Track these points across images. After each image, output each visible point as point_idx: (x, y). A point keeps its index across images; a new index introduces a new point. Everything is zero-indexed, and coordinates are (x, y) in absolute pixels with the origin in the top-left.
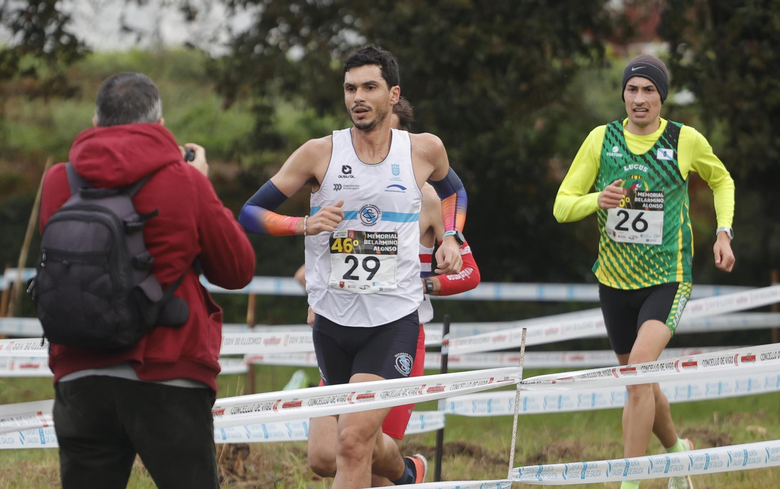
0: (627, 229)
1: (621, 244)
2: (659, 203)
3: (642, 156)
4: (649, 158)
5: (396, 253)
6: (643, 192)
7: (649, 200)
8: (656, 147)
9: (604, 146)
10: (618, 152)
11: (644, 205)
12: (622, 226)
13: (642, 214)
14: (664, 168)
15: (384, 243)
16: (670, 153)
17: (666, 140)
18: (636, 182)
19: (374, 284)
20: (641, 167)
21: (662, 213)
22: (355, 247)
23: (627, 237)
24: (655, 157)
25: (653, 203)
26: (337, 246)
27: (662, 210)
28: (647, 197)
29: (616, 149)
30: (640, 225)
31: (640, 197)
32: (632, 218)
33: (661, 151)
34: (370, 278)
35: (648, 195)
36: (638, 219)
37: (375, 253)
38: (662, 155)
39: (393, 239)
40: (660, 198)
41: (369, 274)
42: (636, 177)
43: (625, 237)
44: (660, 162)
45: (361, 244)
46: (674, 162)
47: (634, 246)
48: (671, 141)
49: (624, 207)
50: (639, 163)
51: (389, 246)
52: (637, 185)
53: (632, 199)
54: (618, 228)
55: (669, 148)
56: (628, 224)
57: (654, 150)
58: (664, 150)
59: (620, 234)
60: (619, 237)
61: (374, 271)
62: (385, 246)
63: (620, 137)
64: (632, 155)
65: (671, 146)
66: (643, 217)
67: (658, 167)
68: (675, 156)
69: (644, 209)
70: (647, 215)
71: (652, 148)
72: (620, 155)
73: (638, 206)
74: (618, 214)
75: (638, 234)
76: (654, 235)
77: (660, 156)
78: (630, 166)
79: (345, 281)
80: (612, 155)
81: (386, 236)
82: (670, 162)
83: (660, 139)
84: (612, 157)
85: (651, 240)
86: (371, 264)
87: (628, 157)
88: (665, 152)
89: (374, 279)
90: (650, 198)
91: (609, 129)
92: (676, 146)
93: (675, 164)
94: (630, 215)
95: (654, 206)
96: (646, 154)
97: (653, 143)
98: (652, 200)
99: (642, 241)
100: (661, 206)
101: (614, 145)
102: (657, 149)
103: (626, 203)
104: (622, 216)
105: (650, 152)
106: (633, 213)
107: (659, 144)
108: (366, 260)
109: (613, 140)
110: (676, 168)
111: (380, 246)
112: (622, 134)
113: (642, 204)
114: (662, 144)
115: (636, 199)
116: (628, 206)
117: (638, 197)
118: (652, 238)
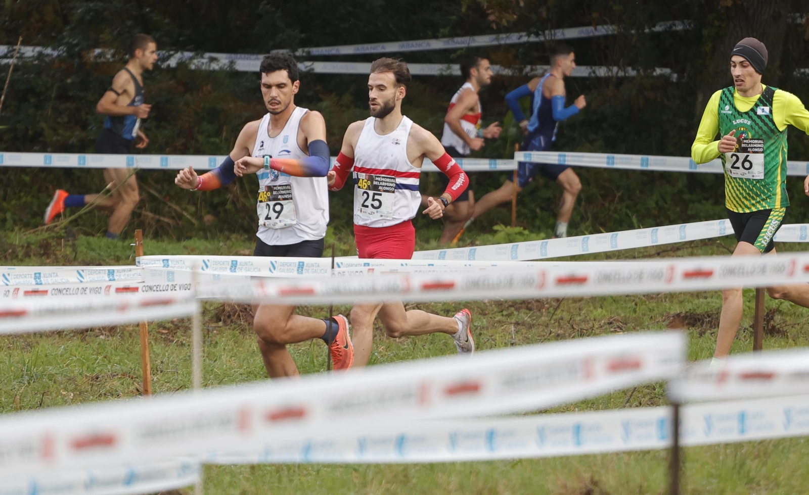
0: (738, 168)
1: (735, 178)
2: (760, 148)
3: (746, 113)
4: (751, 114)
5: (291, 199)
6: (747, 139)
7: (752, 146)
8: (757, 105)
9: (719, 105)
10: (729, 110)
11: (749, 150)
12: (735, 166)
13: (748, 156)
14: (763, 121)
15: (283, 192)
16: (767, 109)
17: (764, 100)
18: (743, 133)
19: (280, 221)
20: (746, 121)
21: (762, 155)
22: (268, 197)
23: (739, 174)
24: (755, 113)
25: (755, 148)
26: (261, 197)
27: (762, 152)
28: (750, 143)
29: (727, 107)
30: (747, 165)
31: (745, 143)
32: (741, 160)
33: (760, 108)
34: (277, 218)
35: (751, 141)
36: (746, 160)
37: (279, 200)
38: (761, 111)
39: (289, 189)
40: (760, 144)
41: (277, 214)
42: (742, 129)
43: (738, 174)
44: (759, 117)
45: (272, 194)
46: (770, 115)
47: (745, 180)
48: (768, 100)
49: (735, 152)
50: (745, 118)
51: (287, 194)
52: (744, 135)
53: (740, 145)
54: (733, 167)
55: (766, 106)
56: (739, 164)
57: (755, 108)
58: (762, 107)
59: (734, 172)
60: (734, 173)
61: (279, 213)
62: (284, 194)
63: (730, 98)
64: (739, 112)
65: (767, 104)
66: (748, 159)
67: (758, 121)
68: (771, 111)
69: (749, 152)
70: (752, 157)
71: (753, 107)
72: (730, 112)
73: (745, 150)
74: (732, 157)
75: (746, 171)
76: (758, 171)
77: (759, 112)
78: (737, 120)
79: (266, 221)
80: (725, 112)
81: (284, 187)
82: (767, 116)
83: (760, 99)
84: (724, 114)
85: (756, 176)
86: (278, 208)
87: (736, 114)
88: (763, 109)
89: (280, 218)
90: (753, 144)
91: (724, 92)
92: (771, 104)
93: (771, 117)
94: (740, 158)
95: (756, 150)
96: (749, 111)
97: (754, 103)
98: (754, 145)
99: (749, 176)
100: (761, 150)
101: (726, 105)
102: (757, 107)
103: (736, 149)
104: (734, 158)
105: (752, 110)
106: (742, 156)
107: (759, 103)
108: (275, 205)
109: (726, 100)
110: (772, 121)
111: (282, 195)
112: (733, 96)
113: (747, 148)
114: (761, 103)
115: (743, 145)
116: (737, 150)
117: (744, 143)
118: (757, 175)
